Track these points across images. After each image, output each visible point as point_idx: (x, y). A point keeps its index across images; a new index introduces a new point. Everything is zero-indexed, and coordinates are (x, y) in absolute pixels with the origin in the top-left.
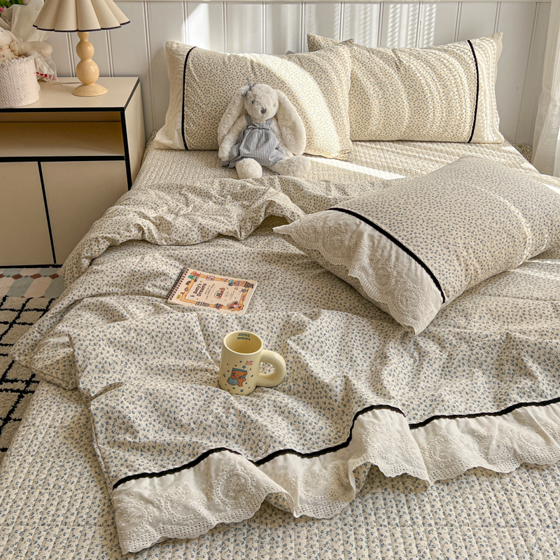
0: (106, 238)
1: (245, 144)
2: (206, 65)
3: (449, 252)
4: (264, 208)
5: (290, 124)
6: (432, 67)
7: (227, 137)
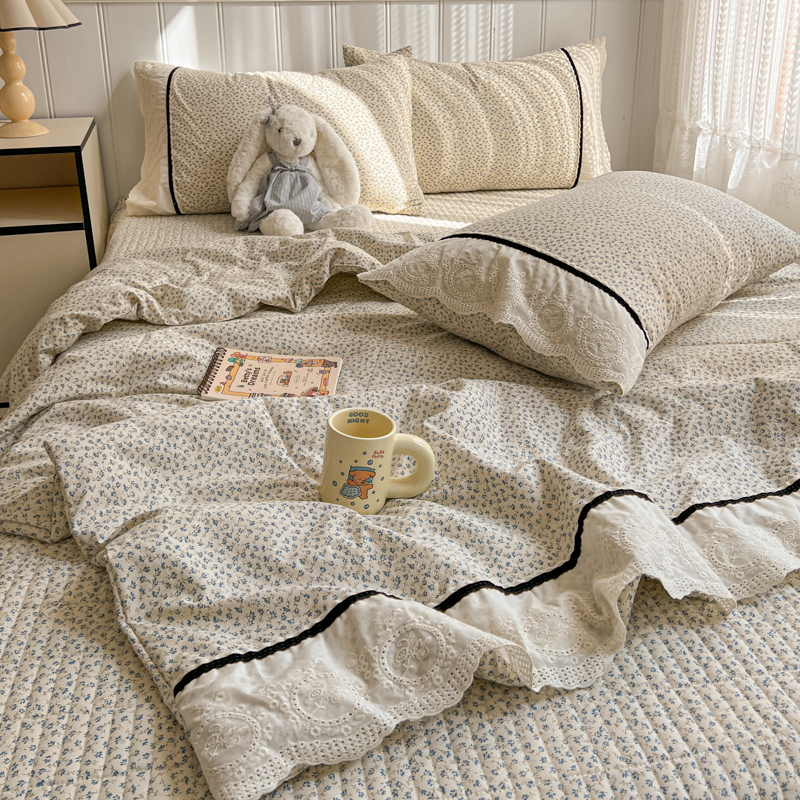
0: (78, 317)
1: (272, 192)
2: (201, 88)
3: (642, 274)
4: (329, 259)
5: (335, 162)
6: (521, 85)
7: (242, 186)
